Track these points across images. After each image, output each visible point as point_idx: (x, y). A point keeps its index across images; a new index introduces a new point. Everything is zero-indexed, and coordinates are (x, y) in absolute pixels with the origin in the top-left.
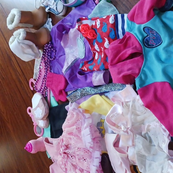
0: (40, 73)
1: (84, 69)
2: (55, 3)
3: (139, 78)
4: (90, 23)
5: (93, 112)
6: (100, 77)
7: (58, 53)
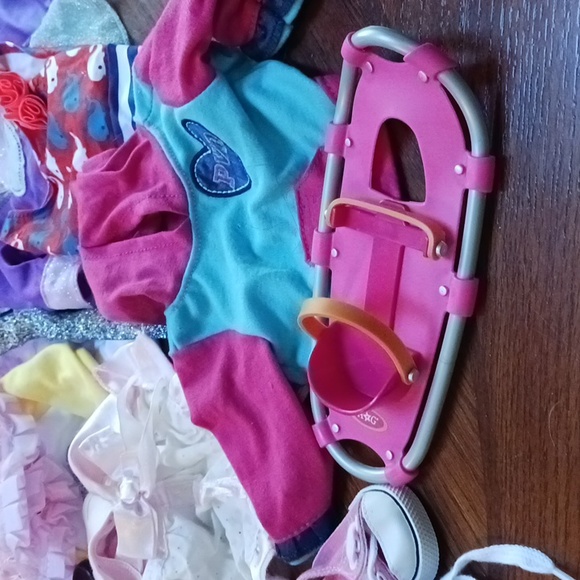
1: (13, 245)
3: (177, 310)
4: (33, 65)
5: (50, 406)
6: (67, 279)
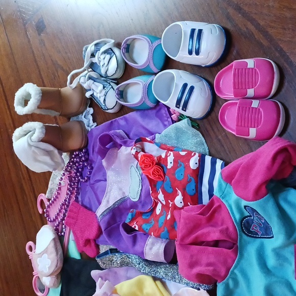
0: (59, 191)
1: (133, 227)
2: (104, 92)
3: (224, 285)
4: (158, 150)
6: (159, 249)
7: (94, 174)
